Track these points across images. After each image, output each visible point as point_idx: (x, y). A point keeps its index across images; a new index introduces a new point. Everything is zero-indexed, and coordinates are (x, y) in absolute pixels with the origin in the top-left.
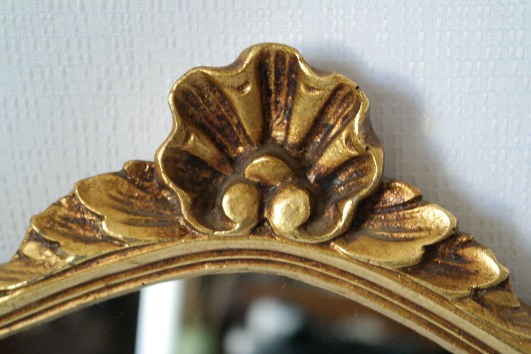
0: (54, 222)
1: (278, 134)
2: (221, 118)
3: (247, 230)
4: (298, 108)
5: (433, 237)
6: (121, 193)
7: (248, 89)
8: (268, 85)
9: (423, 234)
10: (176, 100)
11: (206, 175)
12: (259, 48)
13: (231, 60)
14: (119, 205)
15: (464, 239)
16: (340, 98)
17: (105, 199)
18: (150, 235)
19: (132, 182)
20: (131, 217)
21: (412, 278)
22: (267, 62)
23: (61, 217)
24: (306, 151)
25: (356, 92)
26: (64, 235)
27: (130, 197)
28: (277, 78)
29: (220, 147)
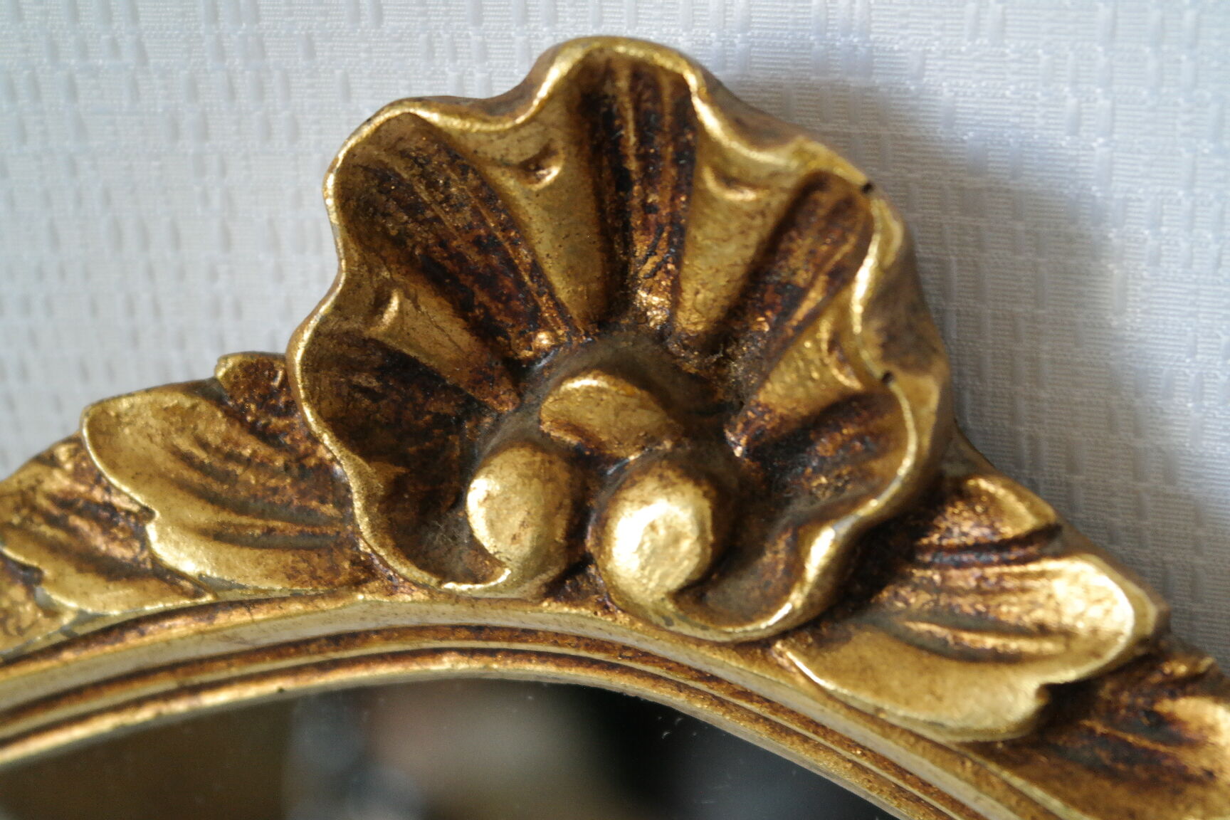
0: (34, 509)
1: (652, 302)
2: (485, 245)
4: (703, 234)
5: (1076, 663)
6: (204, 445)
8: (618, 156)
9: (1048, 646)
11: (448, 408)
12: (578, 54)
14: (195, 477)
15: (1182, 669)
16: (822, 212)
17: (163, 459)
18: (270, 575)
19: (236, 416)
20: (225, 516)
21: (1006, 774)
22: (608, 89)
23: (51, 497)
24: (729, 358)
25: (861, 199)
26: (55, 549)
27: (230, 457)
28: (643, 140)
29: (485, 330)
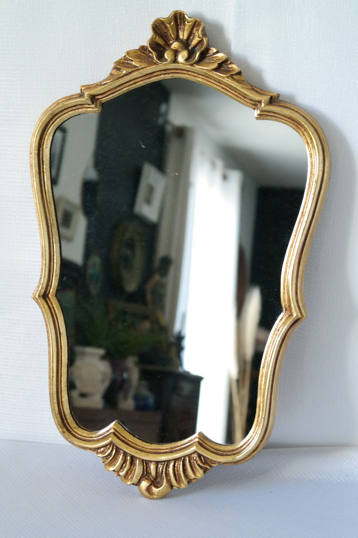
0: (120, 63)
1: (181, 37)
2: (166, 33)
3: (172, 62)
4: (186, 28)
5: (221, 61)
6: (138, 54)
7: (172, 23)
8: (178, 23)
9: (218, 60)
10: (153, 28)
11: (162, 49)
12: (175, 12)
13: (168, 16)
14: (137, 57)
15: (229, 62)
16: (196, 25)
17: (134, 56)
18: (146, 64)
19: (141, 51)
20: (141, 60)
21: (215, 72)
22: (177, 16)
23: (122, 62)
24: (188, 42)
25: (200, 22)
26: (123, 66)
27: (140, 55)
28: (180, 21)
29: (165, 41)
